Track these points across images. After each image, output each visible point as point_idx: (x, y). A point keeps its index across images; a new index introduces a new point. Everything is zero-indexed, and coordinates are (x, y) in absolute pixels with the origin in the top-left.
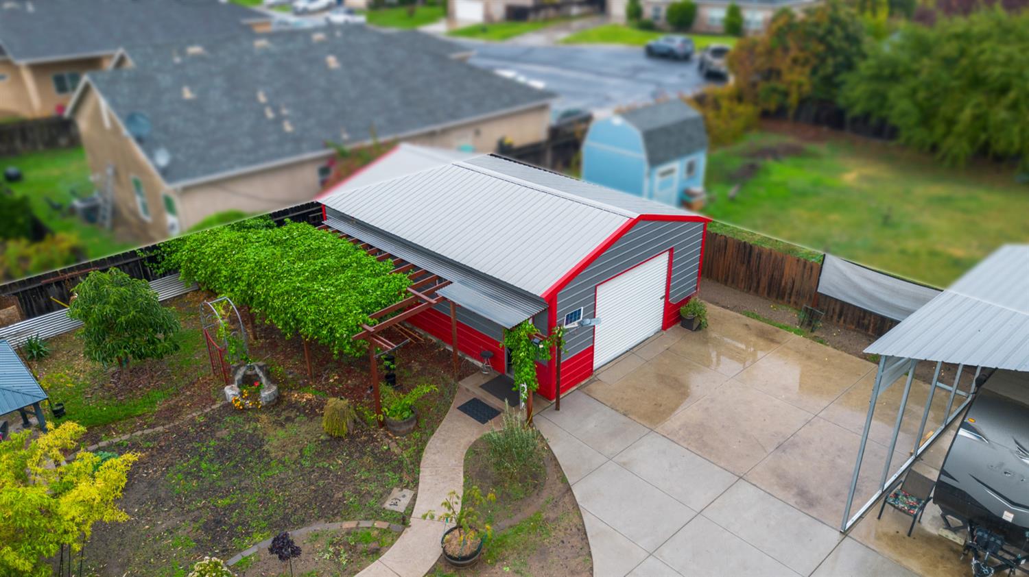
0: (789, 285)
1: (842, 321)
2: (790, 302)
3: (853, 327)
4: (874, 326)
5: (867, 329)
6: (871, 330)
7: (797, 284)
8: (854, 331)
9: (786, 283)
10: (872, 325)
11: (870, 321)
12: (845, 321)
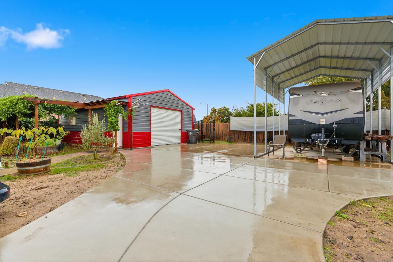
0: (222, 133)
1: (239, 140)
2: (222, 139)
3: (243, 141)
4: (249, 138)
5: (247, 140)
6: (248, 140)
7: (224, 132)
8: (243, 142)
9: (221, 133)
10: (248, 138)
11: (247, 137)
12: (240, 140)
